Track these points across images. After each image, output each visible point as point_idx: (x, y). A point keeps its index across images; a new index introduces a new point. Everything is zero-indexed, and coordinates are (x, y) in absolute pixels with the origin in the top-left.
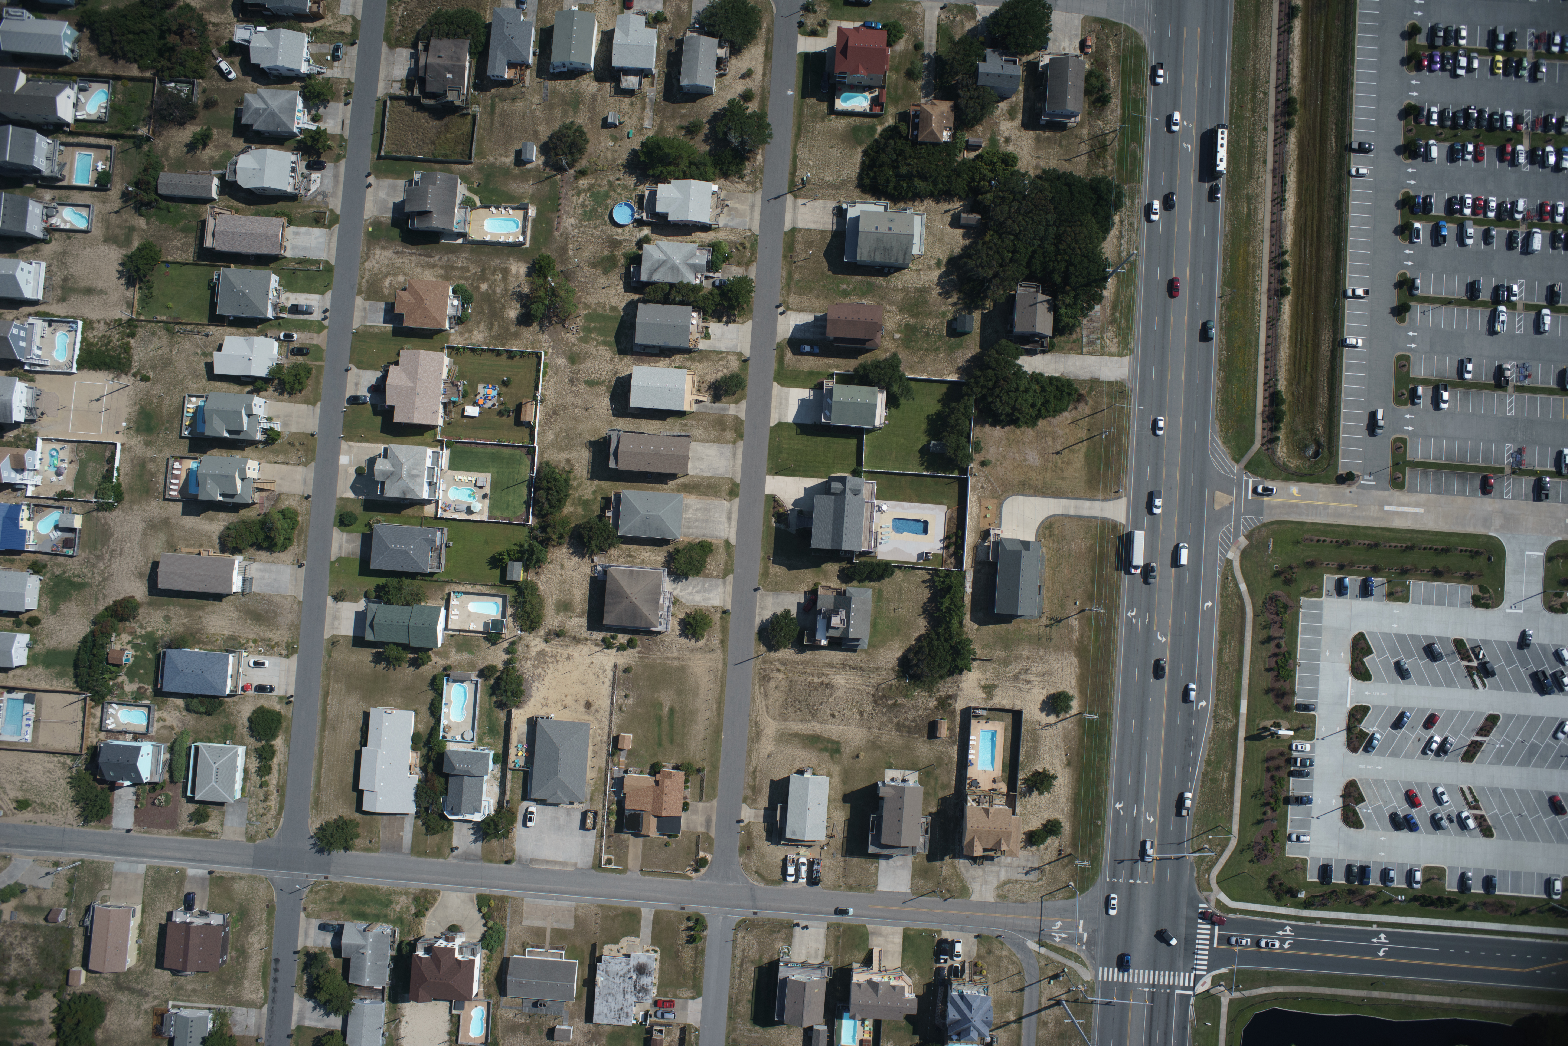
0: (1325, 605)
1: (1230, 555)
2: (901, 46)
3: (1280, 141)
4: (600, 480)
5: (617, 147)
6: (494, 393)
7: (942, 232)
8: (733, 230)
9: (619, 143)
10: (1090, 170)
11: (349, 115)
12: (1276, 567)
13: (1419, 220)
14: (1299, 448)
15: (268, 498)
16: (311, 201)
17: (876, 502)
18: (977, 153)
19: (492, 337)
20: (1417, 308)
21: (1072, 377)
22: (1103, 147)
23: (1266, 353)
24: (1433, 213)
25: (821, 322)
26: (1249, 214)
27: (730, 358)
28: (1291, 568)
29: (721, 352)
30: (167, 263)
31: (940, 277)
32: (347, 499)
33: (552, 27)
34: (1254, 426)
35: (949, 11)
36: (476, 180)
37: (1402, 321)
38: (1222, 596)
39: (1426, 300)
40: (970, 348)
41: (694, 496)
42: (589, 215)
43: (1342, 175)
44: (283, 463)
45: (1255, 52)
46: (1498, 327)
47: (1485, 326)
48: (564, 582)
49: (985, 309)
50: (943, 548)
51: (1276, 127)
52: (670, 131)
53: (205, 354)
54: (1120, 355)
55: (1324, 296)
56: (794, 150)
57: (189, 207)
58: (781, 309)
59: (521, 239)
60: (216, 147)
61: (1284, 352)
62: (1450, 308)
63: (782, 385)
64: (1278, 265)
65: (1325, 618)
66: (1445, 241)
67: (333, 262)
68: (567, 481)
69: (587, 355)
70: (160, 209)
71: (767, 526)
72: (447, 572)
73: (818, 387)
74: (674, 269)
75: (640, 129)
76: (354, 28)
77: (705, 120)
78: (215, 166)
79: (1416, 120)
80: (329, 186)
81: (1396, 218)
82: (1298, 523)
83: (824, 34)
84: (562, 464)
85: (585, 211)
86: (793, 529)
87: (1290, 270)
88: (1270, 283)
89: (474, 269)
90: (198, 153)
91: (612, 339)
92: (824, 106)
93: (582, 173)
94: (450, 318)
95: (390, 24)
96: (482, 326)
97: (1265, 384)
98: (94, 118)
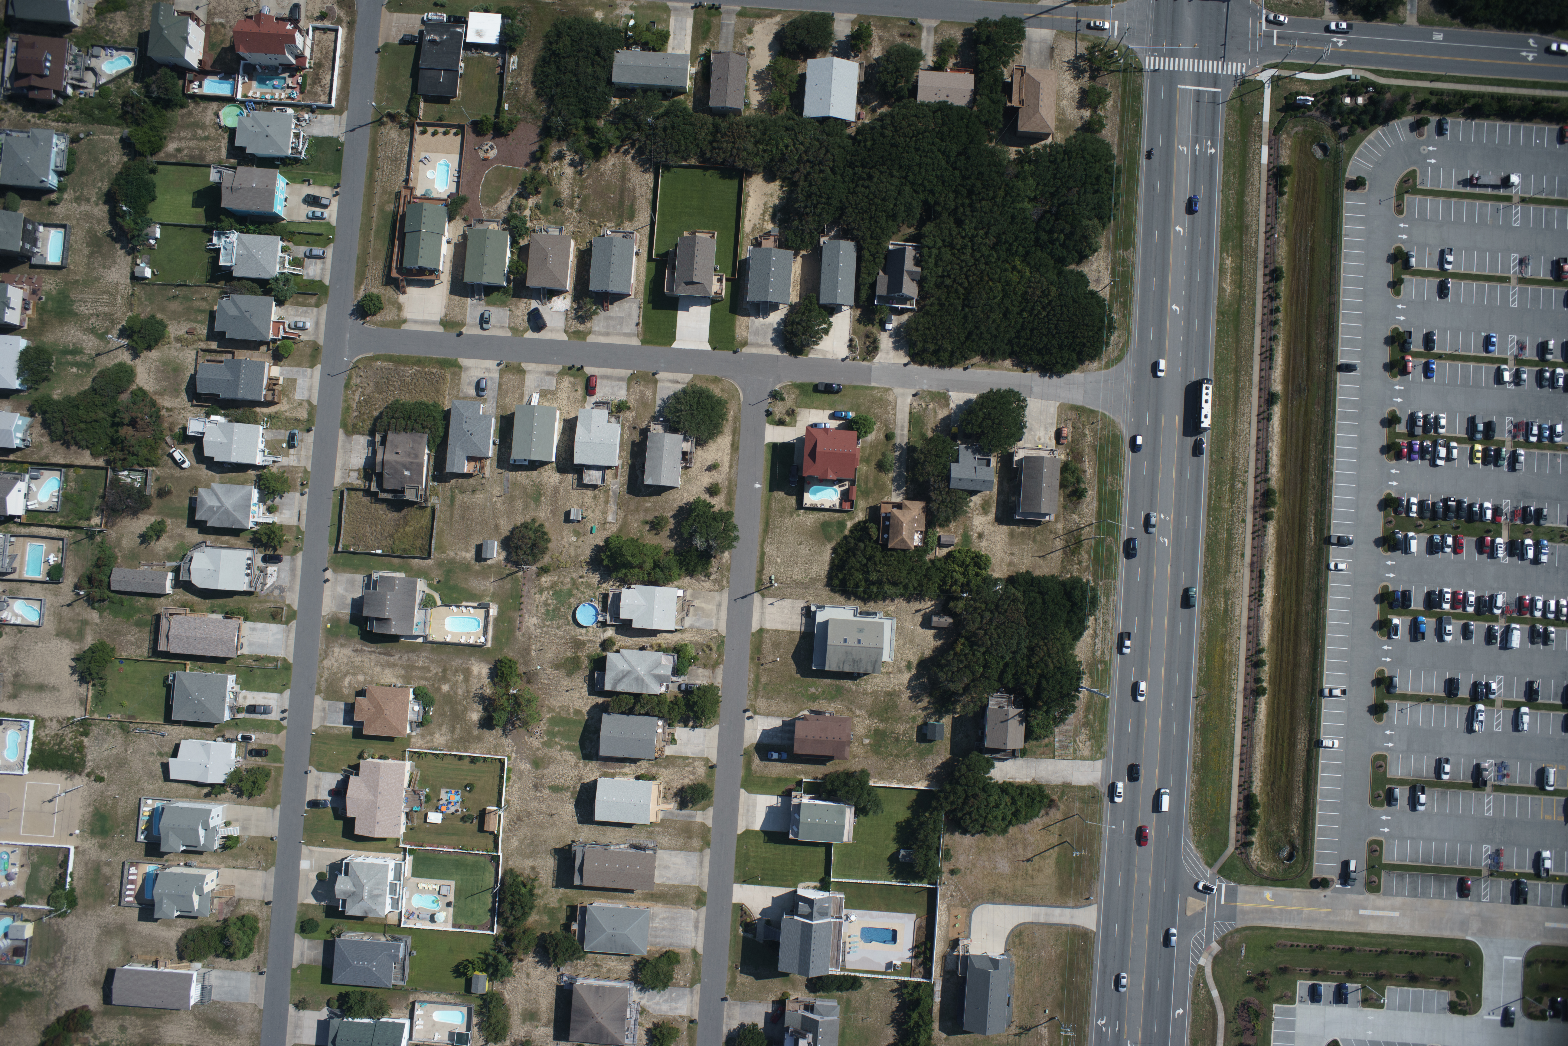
0: (1298, 1011)
1: (1202, 962)
2: (871, 437)
3: (1259, 533)
4: (566, 887)
5: (580, 543)
6: (457, 798)
7: (913, 633)
8: (699, 630)
9: (582, 539)
10: (1064, 567)
11: (305, 506)
12: (1248, 972)
13: (1398, 614)
14: (1273, 849)
15: (227, 904)
16: (268, 595)
17: (844, 912)
18: (949, 549)
19: (454, 740)
20: (1395, 706)
21: (1043, 782)
22: (1079, 543)
23: (1241, 754)
24: (1412, 607)
25: (788, 728)
26: (1226, 610)
27: (697, 763)
28: (1263, 974)
29: (687, 758)
30: (121, 660)
31: (911, 680)
32: (308, 905)
33: (513, 414)
34: (1227, 829)
35: (922, 398)
36: (437, 575)
37: (1380, 719)
38: (1193, 1003)
39: (1404, 697)
40: (941, 753)
41: (660, 905)
42: (552, 614)
43: (1321, 568)
44: (243, 868)
45: (1234, 440)
46: (1476, 727)
47: (1464, 724)
48: (530, 991)
49: (955, 713)
50: (911, 957)
51: (1255, 519)
52: (636, 527)
53: (161, 754)
54: (1093, 758)
55: (1301, 693)
56: (762, 547)
57: (143, 600)
58: (748, 714)
59: (483, 639)
60: (170, 537)
61: (1260, 752)
62: (1428, 705)
63: (750, 792)
64: (1255, 663)
65: (1298, 1025)
66: (1423, 638)
67: (291, 660)
68: (531, 892)
69: (551, 760)
70: (113, 602)
71: (736, 935)
72: (411, 981)
73: (786, 795)
74: (639, 680)
75: (604, 524)
76: (310, 414)
77: (670, 514)
78: (170, 558)
79: (1396, 512)
80: (285, 581)
81: (1375, 612)
82: (1271, 928)
83: (793, 424)
84: (527, 872)
85: (548, 611)
86: (760, 938)
87: (1266, 668)
88: (1246, 682)
89: (435, 669)
90: (152, 544)
91: (577, 744)
92: (793, 500)
93: (544, 570)
94: (411, 723)
95: (347, 409)
96: (444, 729)
97: (1240, 786)
98: (44, 508)
